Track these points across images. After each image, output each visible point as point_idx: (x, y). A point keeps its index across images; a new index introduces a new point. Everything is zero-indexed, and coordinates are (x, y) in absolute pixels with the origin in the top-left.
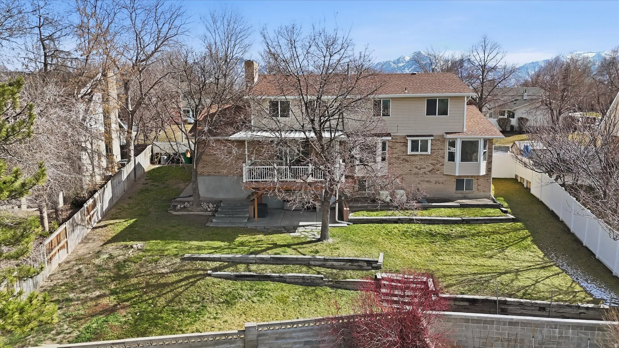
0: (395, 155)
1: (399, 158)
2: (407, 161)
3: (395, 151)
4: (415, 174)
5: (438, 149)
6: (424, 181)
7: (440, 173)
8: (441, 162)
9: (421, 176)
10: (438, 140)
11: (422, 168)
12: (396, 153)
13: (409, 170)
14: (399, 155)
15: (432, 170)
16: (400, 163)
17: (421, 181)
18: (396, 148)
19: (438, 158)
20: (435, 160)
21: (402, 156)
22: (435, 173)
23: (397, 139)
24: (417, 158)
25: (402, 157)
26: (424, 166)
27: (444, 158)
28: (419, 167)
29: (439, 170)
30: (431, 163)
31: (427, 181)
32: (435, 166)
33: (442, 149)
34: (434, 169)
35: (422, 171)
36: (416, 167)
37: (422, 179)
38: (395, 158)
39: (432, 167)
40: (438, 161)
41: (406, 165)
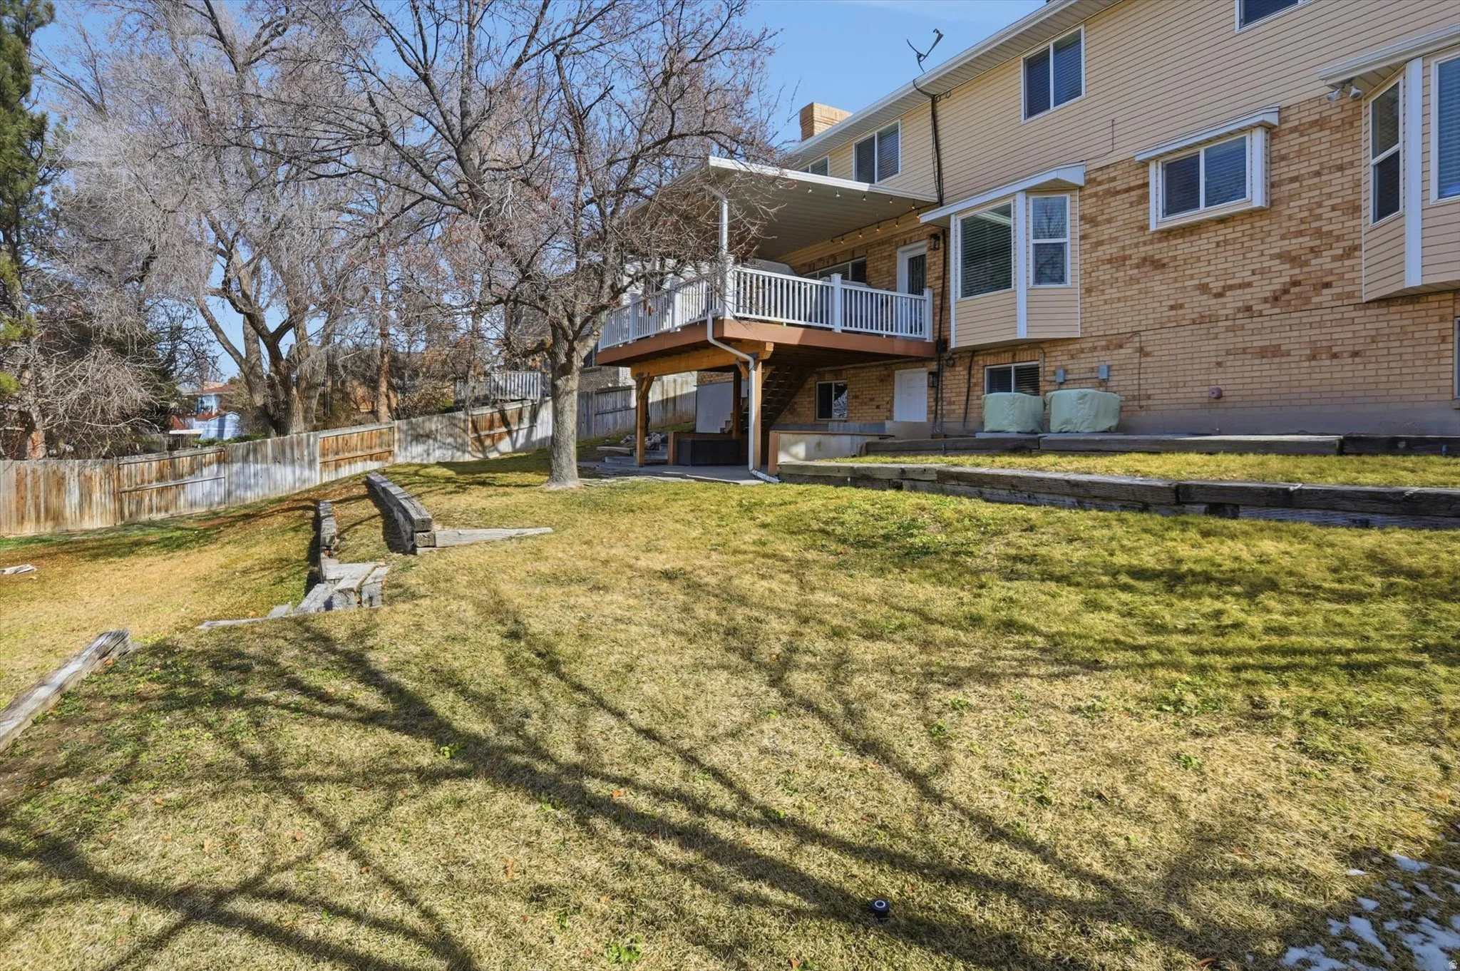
0: (1108, 251)
1: (1125, 258)
2: (1159, 265)
3: (1107, 231)
4: (1201, 320)
5: (1318, 174)
6: (1244, 351)
7: (1339, 297)
8: (1339, 238)
9: (1228, 329)
10: (1314, 123)
11: (1231, 288)
12: (1114, 239)
13: (1172, 308)
14: (1123, 248)
15: (1286, 292)
16: (1132, 281)
17: (1228, 353)
18: (1109, 221)
19: (1319, 218)
20: (1300, 234)
21: (1137, 245)
22: (1307, 300)
23: (1114, 179)
24: (1204, 243)
25: (1137, 254)
26: (1245, 275)
27: (1356, 209)
28: (1216, 286)
29: (1327, 285)
30: (1279, 256)
31: (1263, 353)
32: (1306, 263)
33: (1341, 168)
34: (1296, 283)
35: (1233, 300)
36: (1204, 288)
37: (1238, 341)
38: (1110, 261)
39: (1287, 272)
40: (1319, 233)
41: (1158, 284)
